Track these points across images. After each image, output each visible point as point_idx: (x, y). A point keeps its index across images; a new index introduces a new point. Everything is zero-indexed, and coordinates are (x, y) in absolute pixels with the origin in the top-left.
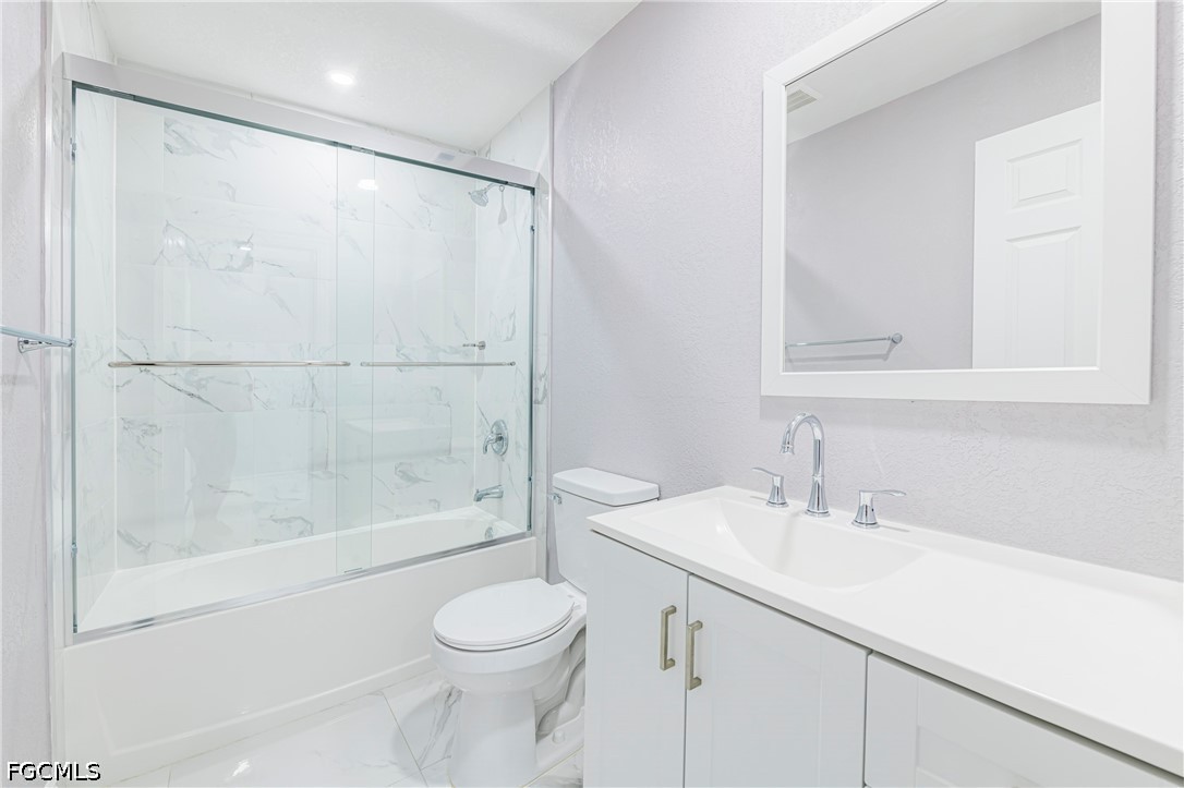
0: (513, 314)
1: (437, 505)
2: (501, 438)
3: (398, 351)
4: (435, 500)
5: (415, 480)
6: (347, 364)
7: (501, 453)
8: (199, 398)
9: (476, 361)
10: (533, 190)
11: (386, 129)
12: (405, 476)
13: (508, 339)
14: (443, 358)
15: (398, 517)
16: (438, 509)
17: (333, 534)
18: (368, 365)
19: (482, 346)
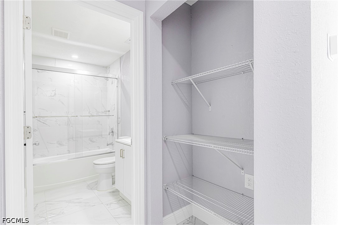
0: (114, 105)
1: (99, 148)
2: (113, 132)
3: (89, 113)
4: (98, 147)
5: (94, 142)
6: (77, 116)
7: (113, 135)
8: (45, 123)
9: (108, 115)
10: (117, 79)
11: (85, 63)
12: (91, 141)
13: (114, 110)
14: (100, 114)
15: (90, 150)
16: (99, 149)
17: (75, 153)
18: (81, 116)
19: (109, 111)
